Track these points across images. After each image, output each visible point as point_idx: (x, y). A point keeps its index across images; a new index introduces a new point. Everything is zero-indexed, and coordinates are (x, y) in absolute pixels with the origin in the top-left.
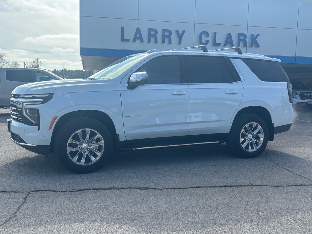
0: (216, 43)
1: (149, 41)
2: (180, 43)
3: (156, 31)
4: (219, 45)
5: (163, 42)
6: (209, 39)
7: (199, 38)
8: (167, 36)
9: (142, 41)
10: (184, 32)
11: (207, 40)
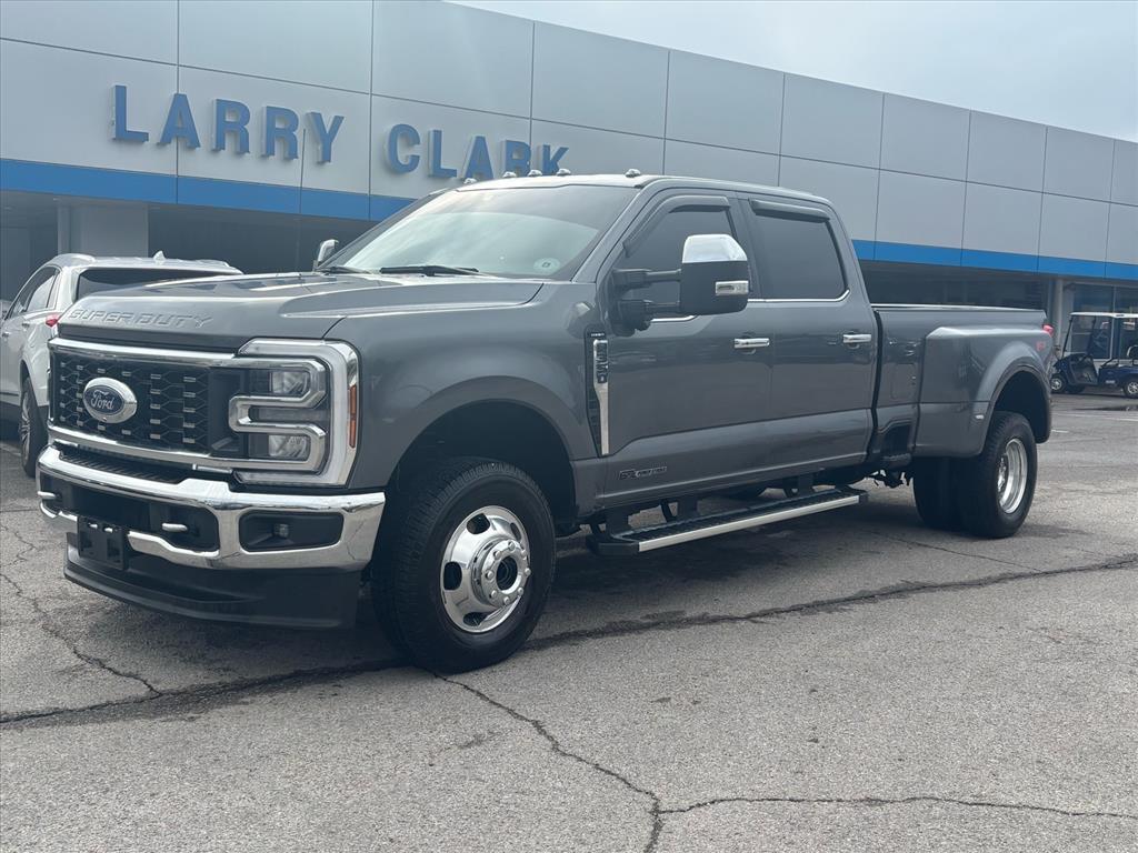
0: (442, 166)
1: (219, 147)
2: (326, 158)
3: (243, 112)
4: (453, 173)
5: (269, 152)
6: (417, 150)
7: (386, 147)
8: (281, 132)
9: (193, 144)
10: (338, 120)
11: (413, 156)
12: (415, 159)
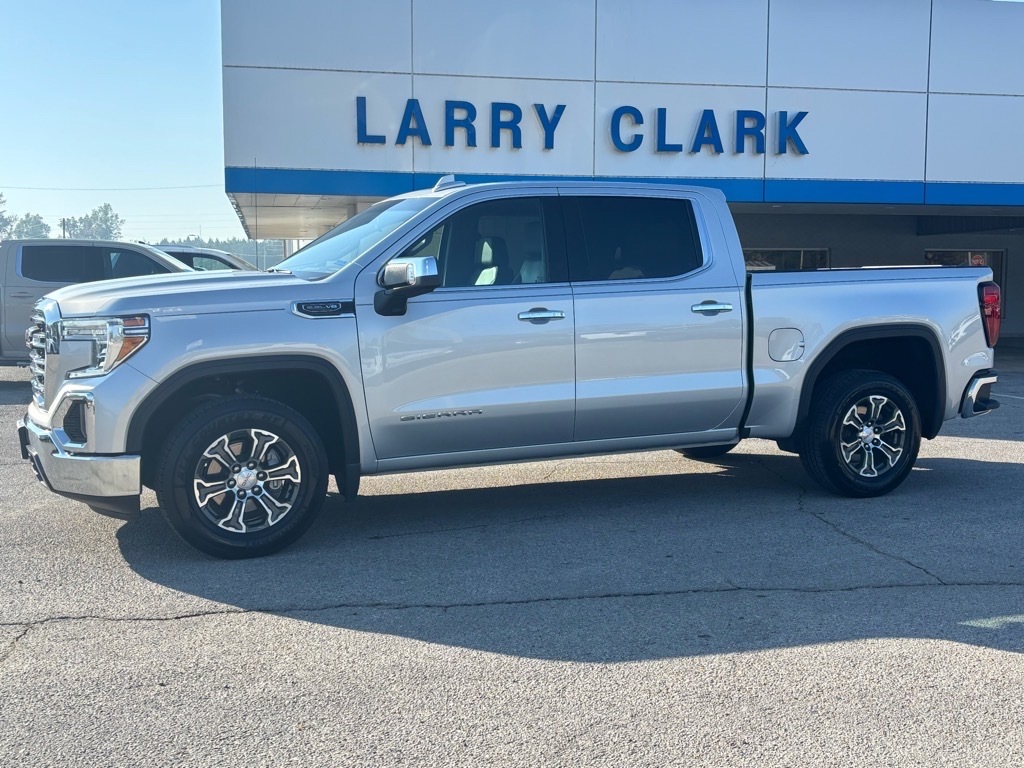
0: (667, 143)
1: (450, 141)
2: (549, 144)
3: (471, 109)
4: (677, 148)
5: (495, 143)
6: (640, 130)
7: (609, 130)
8: (506, 121)
9: (426, 141)
10: (560, 109)
11: (636, 136)
12: (638, 139)
